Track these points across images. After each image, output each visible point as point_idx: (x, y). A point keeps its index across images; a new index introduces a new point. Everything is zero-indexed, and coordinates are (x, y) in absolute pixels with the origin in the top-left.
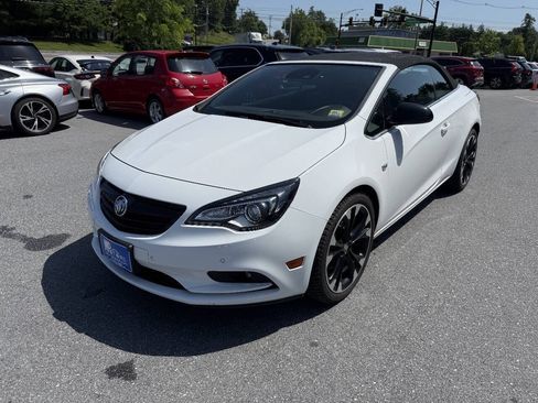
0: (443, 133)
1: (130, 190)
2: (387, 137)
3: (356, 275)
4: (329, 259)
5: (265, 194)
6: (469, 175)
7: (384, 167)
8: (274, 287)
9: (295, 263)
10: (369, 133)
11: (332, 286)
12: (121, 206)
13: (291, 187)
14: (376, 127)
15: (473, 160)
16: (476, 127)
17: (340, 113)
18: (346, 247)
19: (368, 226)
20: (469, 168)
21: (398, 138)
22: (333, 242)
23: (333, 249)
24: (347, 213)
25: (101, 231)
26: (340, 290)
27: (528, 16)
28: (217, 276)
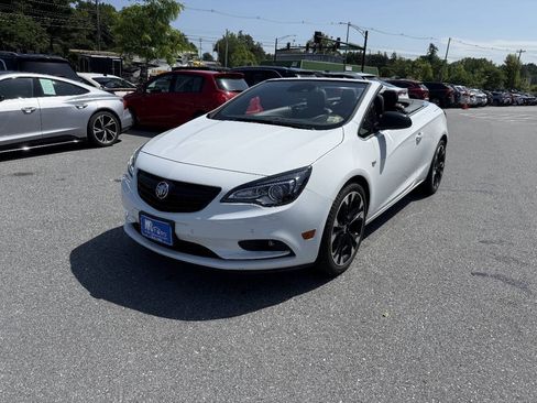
0: (418, 141)
1: (170, 177)
2: (373, 140)
3: (353, 251)
4: (333, 237)
5: (285, 178)
6: (439, 181)
7: (374, 164)
8: (292, 254)
9: (308, 235)
10: (362, 135)
11: (336, 260)
12: (162, 191)
13: (306, 173)
14: (365, 131)
15: (442, 169)
16: (444, 138)
17: (337, 119)
18: (345, 227)
19: (362, 210)
20: (439, 176)
21: (382, 141)
22: (336, 224)
23: (336, 229)
24: (346, 199)
25: (141, 213)
26: (342, 264)
27: (432, 46)
28: (245, 245)
